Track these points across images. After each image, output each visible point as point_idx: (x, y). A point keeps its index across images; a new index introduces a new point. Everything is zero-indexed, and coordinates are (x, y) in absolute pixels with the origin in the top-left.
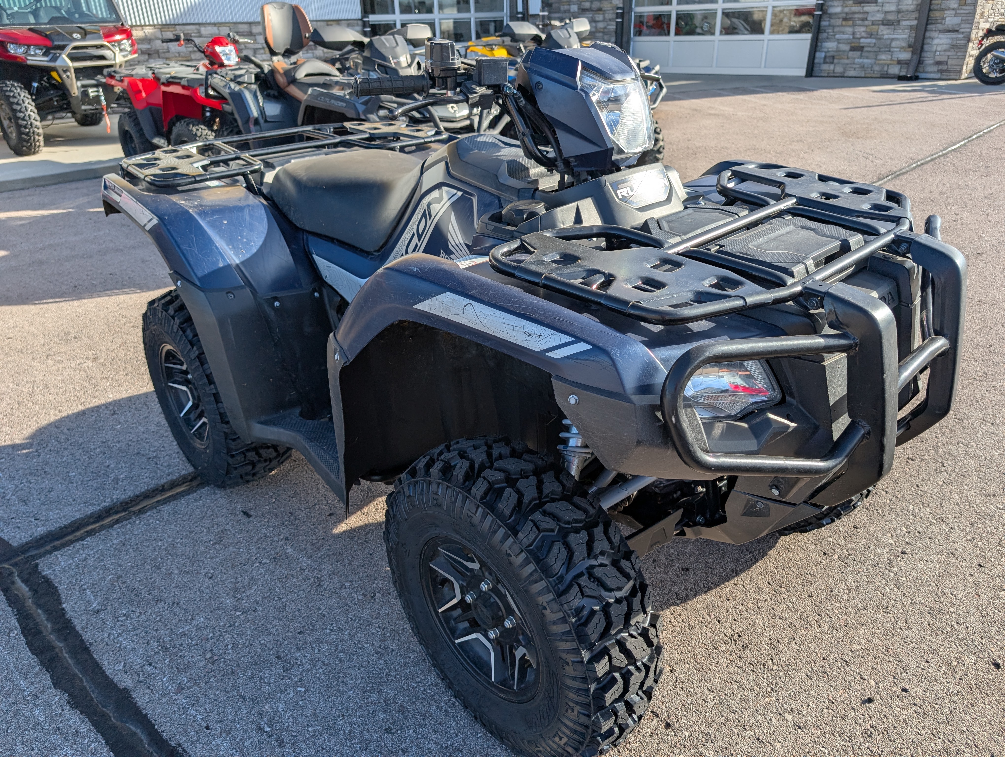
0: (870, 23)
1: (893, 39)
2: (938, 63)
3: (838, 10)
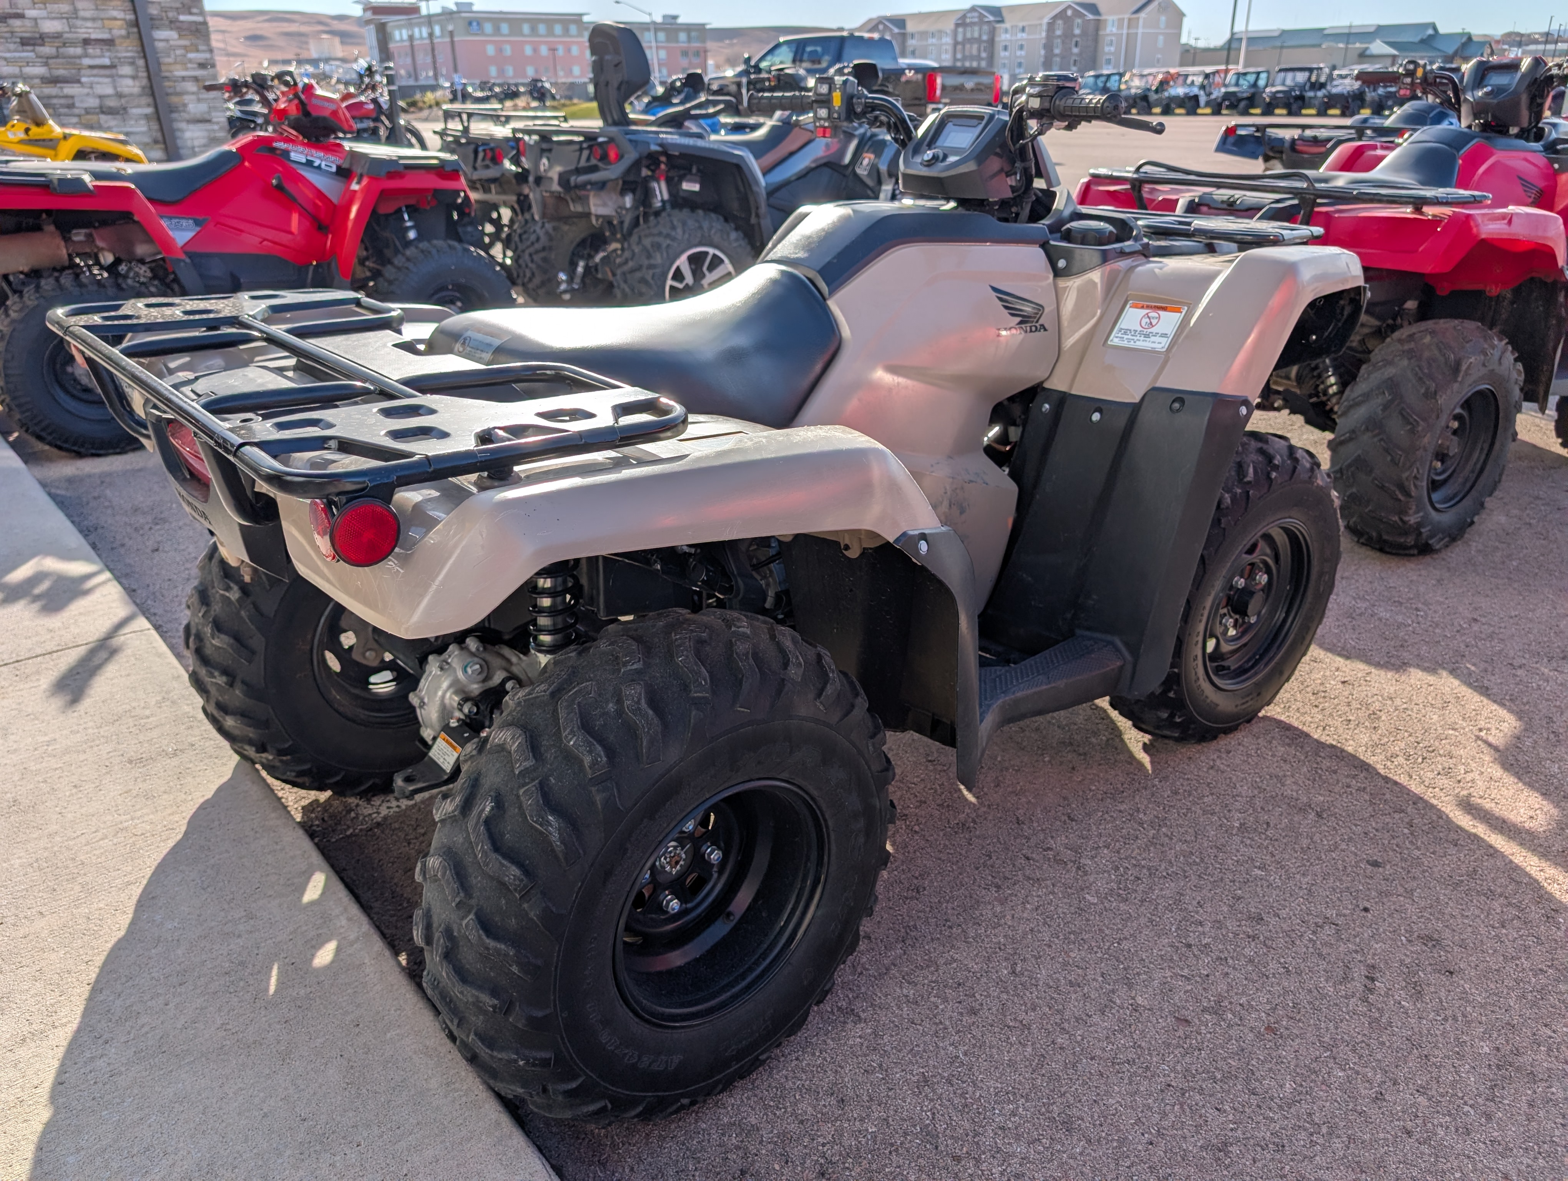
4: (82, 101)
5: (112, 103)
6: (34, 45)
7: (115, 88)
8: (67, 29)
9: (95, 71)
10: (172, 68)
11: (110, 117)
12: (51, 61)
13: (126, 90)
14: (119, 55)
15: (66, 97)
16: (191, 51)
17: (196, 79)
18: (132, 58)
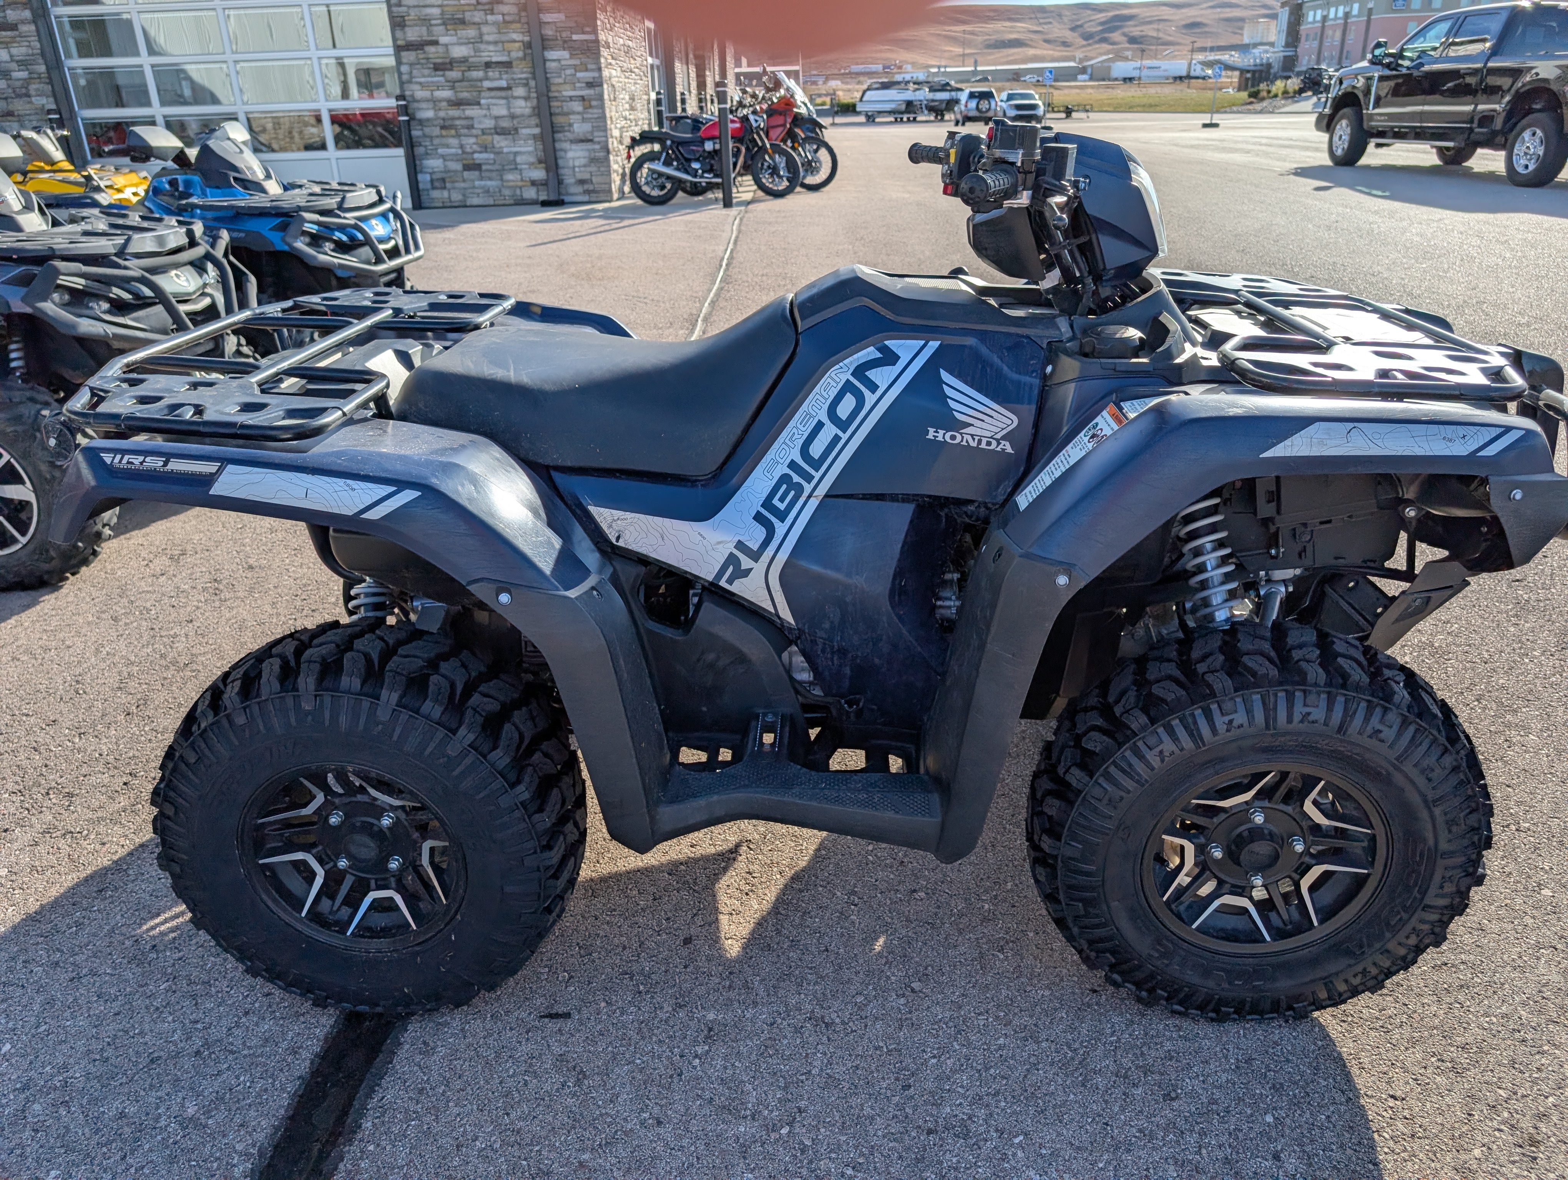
0: (480, 133)
1: (516, 154)
2: (582, 182)
3: (430, 114)
4: (480, 123)
5: (505, 124)
6: (444, 70)
7: (509, 108)
8: (472, 54)
9: (493, 94)
10: (561, 88)
11: (503, 137)
12: (457, 84)
13: (518, 111)
14: (515, 76)
15: (467, 118)
16: (580, 71)
17: (583, 98)
18: (527, 79)
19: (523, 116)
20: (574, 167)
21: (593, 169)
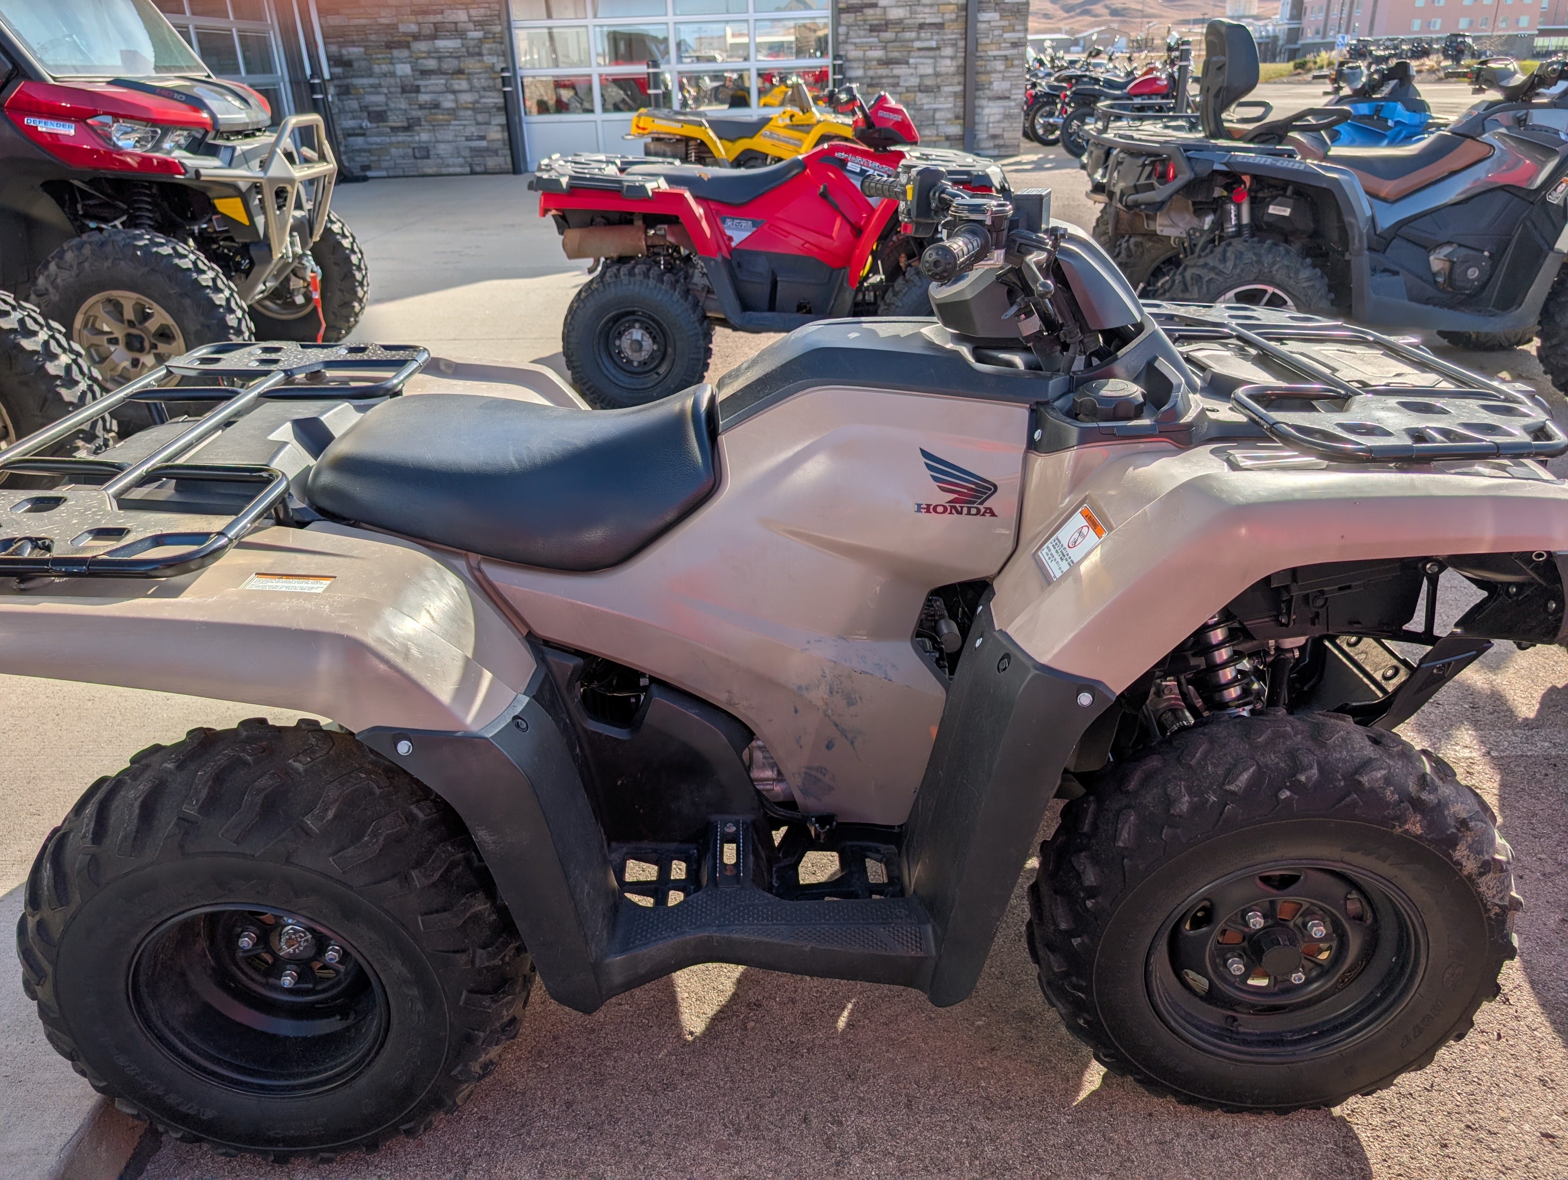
0: (904, 90)
1: (935, 110)
2: (994, 137)
3: (860, 73)
4: (905, 81)
5: (929, 82)
6: (879, 31)
7: (935, 67)
8: (908, 15)
9: (922, 53)
10: (987, 48)
11: (925, 94)
12: (889, 45)
13: (943, 70)
14: (945, 37)
15: (894, 77)
16: (1008, 32)
17: (1006, 58)
18: (956, 39)
19: (947, 74)
20: (988, 123)
21: (1006, 125)
